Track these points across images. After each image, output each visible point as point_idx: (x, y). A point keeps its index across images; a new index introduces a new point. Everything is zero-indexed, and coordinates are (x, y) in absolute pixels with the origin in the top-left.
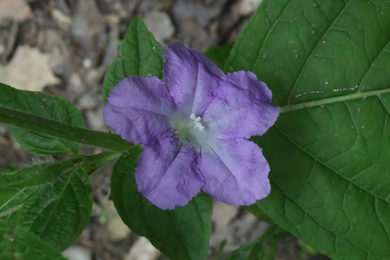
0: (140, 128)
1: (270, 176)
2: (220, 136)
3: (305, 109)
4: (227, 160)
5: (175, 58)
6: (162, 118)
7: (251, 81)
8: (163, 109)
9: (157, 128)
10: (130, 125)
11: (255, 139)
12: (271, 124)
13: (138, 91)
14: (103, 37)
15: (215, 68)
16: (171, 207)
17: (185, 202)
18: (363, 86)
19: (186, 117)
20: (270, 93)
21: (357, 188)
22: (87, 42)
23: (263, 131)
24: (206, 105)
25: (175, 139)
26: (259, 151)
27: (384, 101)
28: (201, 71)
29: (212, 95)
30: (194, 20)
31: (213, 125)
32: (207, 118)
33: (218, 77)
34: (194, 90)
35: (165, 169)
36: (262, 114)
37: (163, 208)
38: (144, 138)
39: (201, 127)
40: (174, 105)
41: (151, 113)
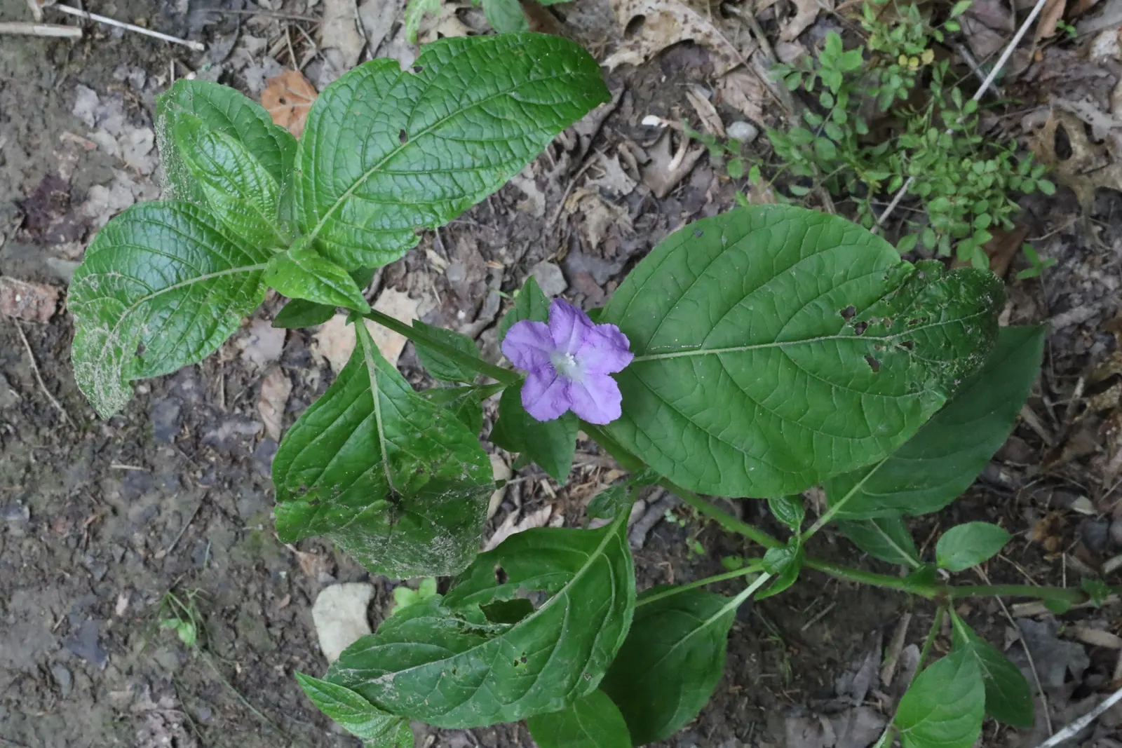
0: (527, 358)
1: (622, 404)
2: (587, 371)
3: (658, 360)
4: (590, 388)
5: (558, 309)
6: (545, 354)
7: (614, 332)
8: (546, 347)
9: (540, 360)
10: (521, 356)
11: (612, 375)
12: (626, 365)
13: (528, 331)
14: (483, 285)
15: (588, 320)
16: (546, 420)
17: (556, 417)
18: (705, 345)
19: (563, 355)
20: (628, 343)
21: (695, 426)
22: (464, 291)
23: (619, 370)
24: (579, 347)
25: (553, 370)
26: (614, 384)
27: (721, 358)
28: (577, 321)
29: (584, 340)
30: (591, 275)
31: (583, 363)
32: (578, 357)
33: (590, 327)
34: (570, 334)
35: (544, 391)
36: (620, 358)
37: (540, 419)
38: (530, 366)
39: (573, 364)
40: (554, 345)
41: (536, 349)
